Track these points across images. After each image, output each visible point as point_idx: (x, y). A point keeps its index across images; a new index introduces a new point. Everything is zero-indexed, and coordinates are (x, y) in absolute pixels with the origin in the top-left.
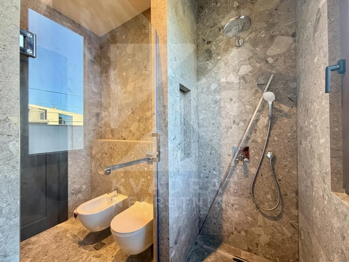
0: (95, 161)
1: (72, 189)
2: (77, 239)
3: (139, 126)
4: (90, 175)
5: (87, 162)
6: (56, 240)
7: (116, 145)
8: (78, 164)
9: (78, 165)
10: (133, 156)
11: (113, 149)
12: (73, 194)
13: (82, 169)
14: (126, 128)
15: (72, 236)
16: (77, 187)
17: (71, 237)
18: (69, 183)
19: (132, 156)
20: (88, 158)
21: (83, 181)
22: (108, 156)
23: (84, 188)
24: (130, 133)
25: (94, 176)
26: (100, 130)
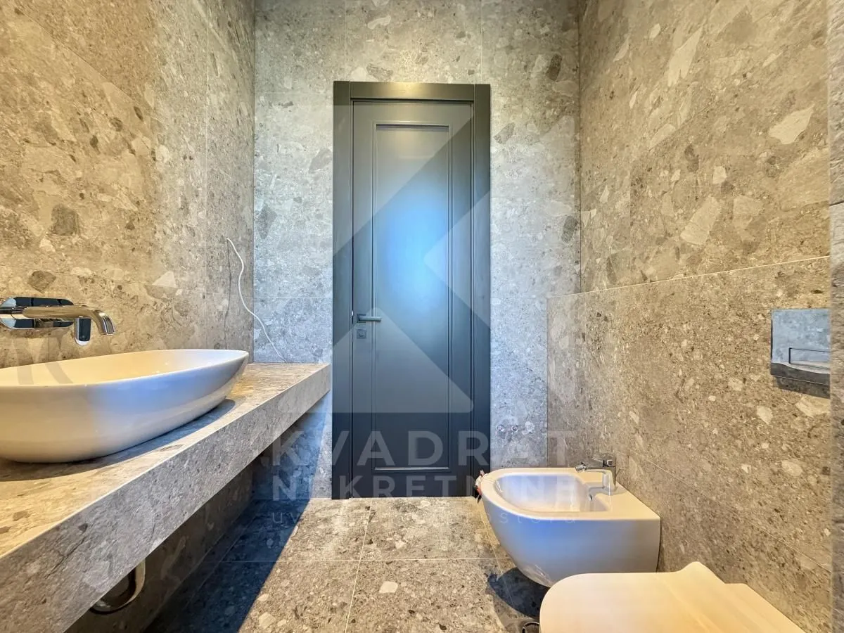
0: (557, 360)
1: (500, 423)
2: (490, 562)
3: (727, 215)
4: (545, 397)
5: (538, 361)
6: (453, 532)
7: (613, 303)
8: (514, 360)
9: (514, 362)
10: (685, 343)
11: (606, 319)
12: (502, 435)
13: (523, 376)
14: (660, 242)
15: (484, 543)
16: (513, 420)
17: (480, 547)
18: (494, 405)
19: (679, 342)
20: (541, 348)
21: (528, 410)
22: (590, 342)
23: (530, 431)
24: (678, 258)
25: (554, 404)
26: (577, 270)
